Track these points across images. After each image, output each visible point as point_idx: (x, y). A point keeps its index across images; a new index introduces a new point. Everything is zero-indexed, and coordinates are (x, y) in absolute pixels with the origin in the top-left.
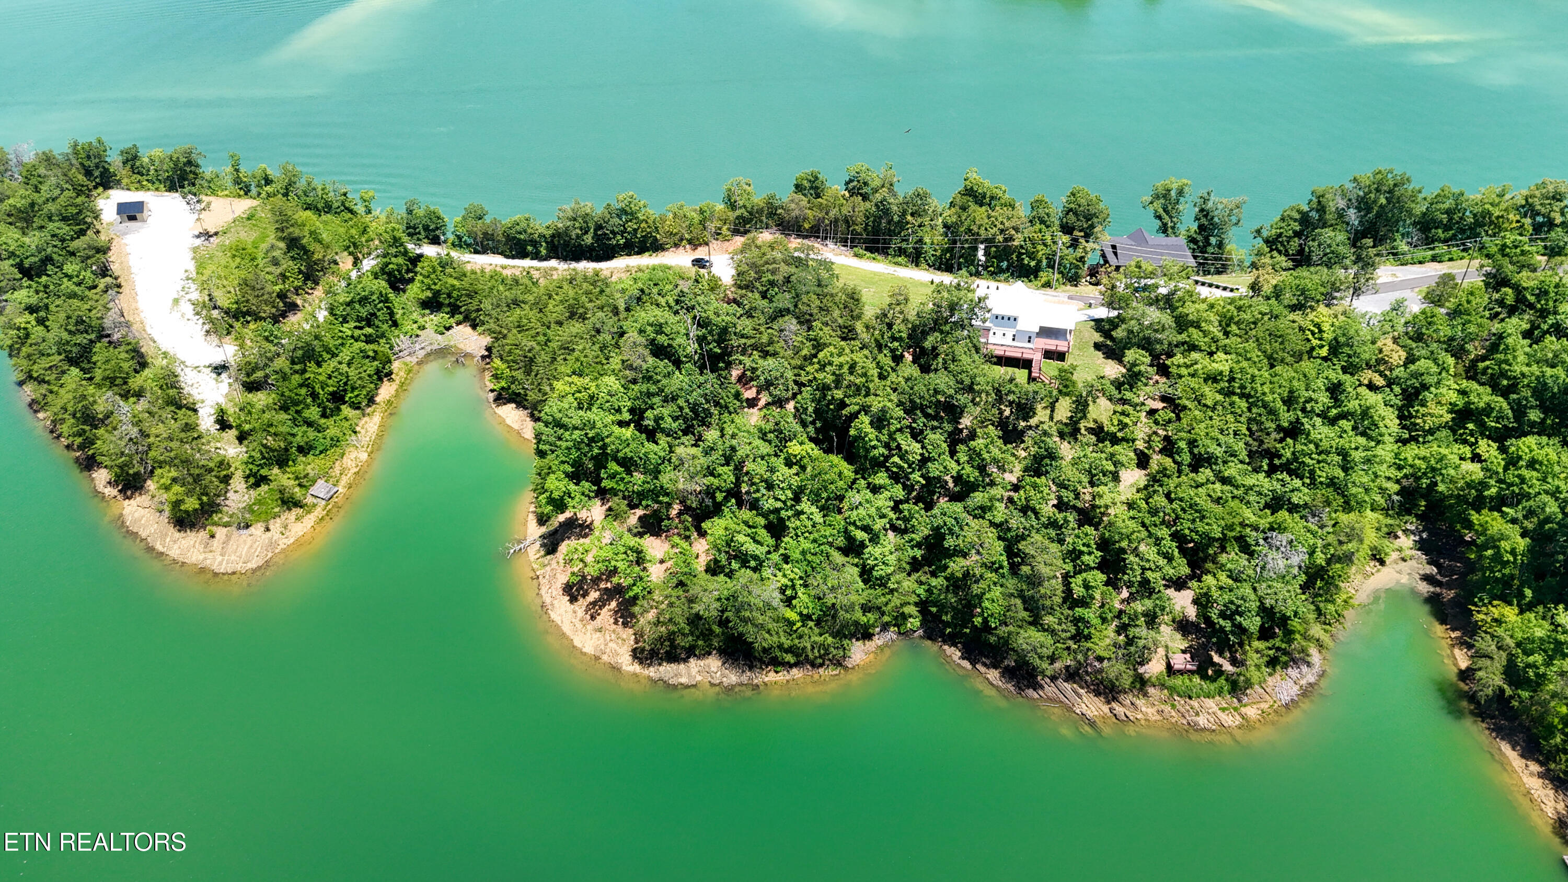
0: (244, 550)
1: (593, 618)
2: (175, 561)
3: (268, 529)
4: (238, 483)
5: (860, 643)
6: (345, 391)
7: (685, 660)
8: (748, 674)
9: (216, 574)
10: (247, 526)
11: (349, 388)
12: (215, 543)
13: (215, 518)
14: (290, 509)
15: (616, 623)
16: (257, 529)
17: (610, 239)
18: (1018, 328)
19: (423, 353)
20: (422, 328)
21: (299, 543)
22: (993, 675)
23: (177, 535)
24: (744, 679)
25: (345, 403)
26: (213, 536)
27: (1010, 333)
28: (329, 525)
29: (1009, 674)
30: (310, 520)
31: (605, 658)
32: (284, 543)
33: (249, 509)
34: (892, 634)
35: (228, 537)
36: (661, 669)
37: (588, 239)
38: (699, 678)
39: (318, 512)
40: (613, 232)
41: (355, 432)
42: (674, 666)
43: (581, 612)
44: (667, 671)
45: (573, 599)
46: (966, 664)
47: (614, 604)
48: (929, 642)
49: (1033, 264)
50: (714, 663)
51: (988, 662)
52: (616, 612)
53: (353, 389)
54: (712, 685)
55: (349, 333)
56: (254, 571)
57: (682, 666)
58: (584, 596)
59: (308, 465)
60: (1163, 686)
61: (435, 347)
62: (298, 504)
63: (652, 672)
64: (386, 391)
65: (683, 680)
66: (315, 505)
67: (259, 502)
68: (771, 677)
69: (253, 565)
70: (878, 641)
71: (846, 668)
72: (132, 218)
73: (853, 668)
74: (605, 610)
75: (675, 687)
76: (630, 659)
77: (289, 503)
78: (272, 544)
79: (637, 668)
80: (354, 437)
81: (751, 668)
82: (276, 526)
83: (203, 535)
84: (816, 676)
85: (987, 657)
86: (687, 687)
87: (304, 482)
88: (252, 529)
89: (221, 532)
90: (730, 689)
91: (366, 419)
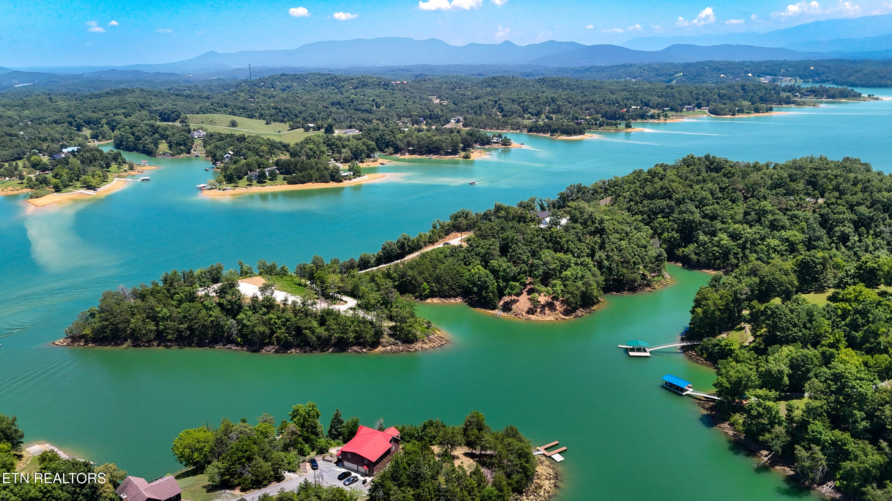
7: (576, 312)
15: (552, 312)
22: (625, 292)
29: (628, 290)
31: (559, 319)
38: (582, 314)
42: (575, 314)
43: (539, 315)
45: (533, 314)
46: (619, 294)
47: (547, 309)
51: (622, 291)
52: (550, 310)
58: (536, 311)
60: (654, 281)
63: (573, 316)
65: (579, 315)
74: (546, 311)
76: (565, 316)
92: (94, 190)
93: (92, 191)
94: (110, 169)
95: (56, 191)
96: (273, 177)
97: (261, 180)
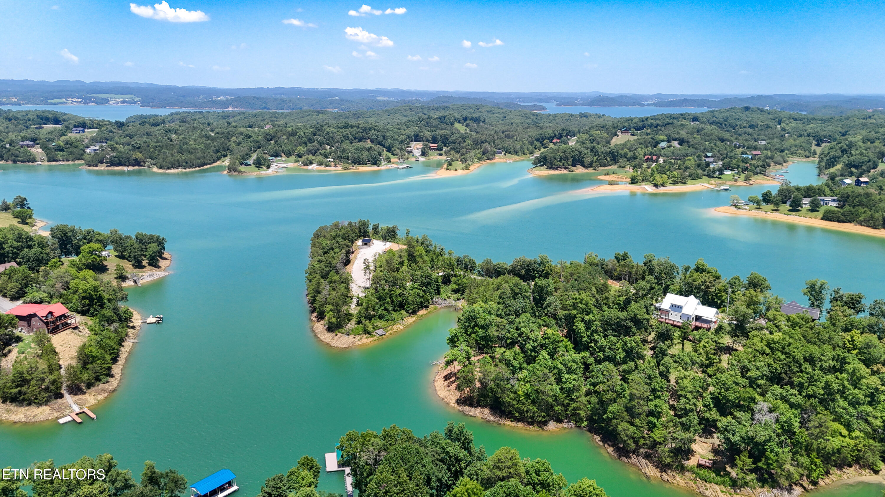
0: (343, 341)
1: (449, 386)
2: (321, 340)
3: (355, 338)
4: (353, 322)
5: (555, 423)
6: (405, 304)
7: (475, 407)
8: (498, 418)
9: (331, 346)
10: (349, 335)
11: (407, 303)
12: (336, 337)
13: (340, 330)
14: (365, 334)
15: (456, 389)
16: (351, 337)
17: (531, 272)
18: (683, 312)
19: (445, 305)
20: (449, 298)
21: (363, 345)
22: (611, 449)
23: (326, 333)
24: (496, 420)
25: (404, 309)
26: (336, 335)
27: (679, 315)
28: (376, 342)
30: (371, 339)
31: (446, 400)
32: (358, 343)
33: (352, 330)
34: (572, 425)
35: (341, 336)
36: (465, 408)
37: (523, 272)
38: (478, 415)
39: (375, 338)
40: (533, 269)
41: (403, 320)
42: (470, 408)
43: (445, 384)
44: (466, 408)
45: (445, 380)
46: (601, 443)
47: (458, 383)
48: (589, 433)
49: (719, 302)
50: (486, 411)
51: (610, 444)
52: (458, 386)
53: (408, 304)
54: (482, 418)
55: (416, 286)
56: (343, 348)
57: (473, 409)
58: (449, 379)
59: (380, 323)
60: (693, 472)
61: (450, 305)
62: (369, 333)
63: (460, 408)
64: (422, 312)
65: (471, 414)
66: (375, 336)
67: (357, 329)
68: (508, 423)
69: (344, 346)
70: (564, 425)
71: (543, 429)
72: (366, 244)
73: (547, 430)
74: (454, 384)
75: (467, 415)
76: (455, 402)
77: (367, 332)
78: (354, 342)
79: (456, 405)
80: (401, 321)
81: (501, 417)
82: (358, 337)
83: (334, 334)
84: (528, 428)
85: (611, 442)
86: (471, 416)
87: (375, 328)
88: (350, 336)
89: (339, 335)
90: (489, 421)
91: (410, 318)
92: (657, 188)
93: (654, 188)
94: (722, 176)
95: (632, 183)
96: (814, 208)
97: (795, 208)
